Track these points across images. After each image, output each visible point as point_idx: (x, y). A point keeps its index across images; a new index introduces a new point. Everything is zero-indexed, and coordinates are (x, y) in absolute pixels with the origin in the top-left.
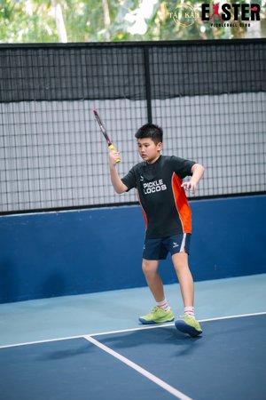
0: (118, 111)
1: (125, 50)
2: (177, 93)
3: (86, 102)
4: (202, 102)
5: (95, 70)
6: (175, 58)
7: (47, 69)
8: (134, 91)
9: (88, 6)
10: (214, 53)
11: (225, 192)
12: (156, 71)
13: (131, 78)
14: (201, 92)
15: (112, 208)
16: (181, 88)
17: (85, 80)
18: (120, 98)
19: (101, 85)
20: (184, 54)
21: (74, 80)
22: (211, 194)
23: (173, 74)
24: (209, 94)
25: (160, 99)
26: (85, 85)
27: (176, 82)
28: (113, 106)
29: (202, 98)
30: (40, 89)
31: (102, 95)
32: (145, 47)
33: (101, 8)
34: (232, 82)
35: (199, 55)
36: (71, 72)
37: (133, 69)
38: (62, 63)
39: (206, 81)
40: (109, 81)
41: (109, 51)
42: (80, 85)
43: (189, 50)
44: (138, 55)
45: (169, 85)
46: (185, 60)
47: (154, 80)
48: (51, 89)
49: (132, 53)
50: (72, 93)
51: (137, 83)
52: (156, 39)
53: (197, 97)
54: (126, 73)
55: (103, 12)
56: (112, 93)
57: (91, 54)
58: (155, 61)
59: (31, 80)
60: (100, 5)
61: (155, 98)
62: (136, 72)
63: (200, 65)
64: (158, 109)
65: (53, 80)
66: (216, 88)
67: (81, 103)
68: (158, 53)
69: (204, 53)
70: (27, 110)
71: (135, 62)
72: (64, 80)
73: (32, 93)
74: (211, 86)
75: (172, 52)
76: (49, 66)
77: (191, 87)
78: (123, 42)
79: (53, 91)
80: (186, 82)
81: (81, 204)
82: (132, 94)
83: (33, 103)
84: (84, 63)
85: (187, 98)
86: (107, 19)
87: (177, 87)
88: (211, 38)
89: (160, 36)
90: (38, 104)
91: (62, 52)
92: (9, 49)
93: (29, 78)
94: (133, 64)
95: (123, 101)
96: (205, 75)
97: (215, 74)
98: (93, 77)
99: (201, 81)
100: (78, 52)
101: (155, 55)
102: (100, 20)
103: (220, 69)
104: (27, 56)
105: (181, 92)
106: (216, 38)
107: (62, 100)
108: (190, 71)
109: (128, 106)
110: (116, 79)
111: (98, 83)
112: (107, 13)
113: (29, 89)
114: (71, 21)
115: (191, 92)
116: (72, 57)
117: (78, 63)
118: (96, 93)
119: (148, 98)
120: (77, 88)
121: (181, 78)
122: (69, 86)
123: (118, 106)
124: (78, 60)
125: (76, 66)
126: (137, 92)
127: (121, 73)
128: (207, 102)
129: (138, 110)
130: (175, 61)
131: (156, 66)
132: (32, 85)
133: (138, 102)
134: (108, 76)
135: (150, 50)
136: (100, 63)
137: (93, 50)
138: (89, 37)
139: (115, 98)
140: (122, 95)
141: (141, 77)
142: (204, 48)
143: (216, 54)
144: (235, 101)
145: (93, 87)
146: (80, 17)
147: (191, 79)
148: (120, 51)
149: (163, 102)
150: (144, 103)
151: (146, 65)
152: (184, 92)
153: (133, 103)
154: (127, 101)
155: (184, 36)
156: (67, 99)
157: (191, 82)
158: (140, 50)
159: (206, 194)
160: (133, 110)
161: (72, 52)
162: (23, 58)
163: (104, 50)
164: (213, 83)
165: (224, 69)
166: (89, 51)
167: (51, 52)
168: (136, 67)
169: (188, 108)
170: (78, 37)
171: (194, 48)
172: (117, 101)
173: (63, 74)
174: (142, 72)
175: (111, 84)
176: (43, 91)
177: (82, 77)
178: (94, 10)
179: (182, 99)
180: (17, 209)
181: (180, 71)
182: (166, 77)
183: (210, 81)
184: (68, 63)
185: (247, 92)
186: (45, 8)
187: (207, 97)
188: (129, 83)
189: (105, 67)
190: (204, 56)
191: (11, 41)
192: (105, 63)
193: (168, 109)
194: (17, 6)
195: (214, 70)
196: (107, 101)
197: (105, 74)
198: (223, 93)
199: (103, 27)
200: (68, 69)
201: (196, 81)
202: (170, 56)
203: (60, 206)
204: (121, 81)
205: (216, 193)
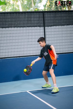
0: (36, 30)
1: (38, 13)
2: (52, 25)
3: (27, 28)
4: (59, 28)
5: (30, 19)
6: (52, 15)
7: (16, 19)
8: (40, 24)
9: (28, 2)
10: (62, 14)
11: (65, 52)
12: (46, 19)
13: (40, 21)
14: (59, 25)
15: (34, 56)
16: (53, 24)
17: (27, 21)
18: (36, 26)
19: (31, 23)
20: (54, 15)
21: (24, 21)
22: (61, 53)
23: (51, 20)
24: (61, 25)
25: (47, 27)
26: (27, 23)
27: (52, 22)
28: (34, 29)
29: (59, 26)
30: (15, 24)
31: (31, 26)
32: (43, 12)
33: (31, 2)
34: (67, 22)
35: (58, 15)
36: (23, 19)
37: (40, 19)
38: (21, 17)
39: (60, 22)
40: (33, 22)
41: (34, 14)
42: (25, 23)
43: (56, 13)
44: (41, 15)
45: (50, 23)
46: (54, 16)
47: (46, 22)
48: (18, 24)
49: (40, 14)
50: (23, 25)
51: (41, 22)
52: (46, 10)
53: (58, 26)
54: (38, 20)
55: (32, 3)
56: (34, 25)
57: (29, 15)
58: (46, 16)
59: (12, 22)
60: (31, 1)
61: (46, 27)
62: (41, 19)
63: (59, 17)
64: (47, 29)
65: (18, 22)
66: (63, 24)
67: (26, 28)
68: (47, 14)
69: (60, 14)
70: (11, 30)
71: (41, 17)
72: (21, 22)
73: (12, 25)
74: (61, 23)
75: (51, 14)
76: (17, 18)
77: (56, 24)
78: (37, 11)
79: (18, 25)
80: (55, 22)
81: (26, 55)
82: (40, 25)
83: (13, 28)
84: (26, 17)
85: (55, 26)
86: (33, 5)
87: (52, 24)
88: (61, 10)
89: (47, 10)
90: (14, 28)
91: (20, 14)
92: (6, 13)
93: (11, 21)
94: (40, 17)
95: (37, 27)
96: (60, 20)
97: (63, 20)
98: (29, 21)
99: (59, 22)
100: (25, 14)
101: (46, 15)
102: (31, 5)
103: (64, 19)
104: (11, 15)
105: (53, 25)
106: (63, 10)
107: (21, 27)
108: (56, 19)
109: (39, 29)
110: (35, 21)
111: (30, 22)
112: (33, 3)
113: (12, 24)
114: (23, 6)
115: (56, 25)
116: (23, 15)
117: (25, 17)
118: (30, 25)
119: (44, 27)
120: (25, 24)
121: (53, 21)
122: (23, 23)
123: (36, 29)
124: (25, 16)
125: (24, 18)
126: (41, 25)
127: (37, 20)
128: (60, 28)
129: (42, 30)
130: (52, 16)
131: (46, 18)
132: (12, 23)
133: (41, 28)
134: (33, 20)
135: (45, 13)
136: (31, 17)
137: (29, 13)
138: (28, 10)
139: (35, 27)
140: (37, 26)
141: (42, 21)
142: (60, 13)
143: (63, 15)
144: (68, 27)
145: (29, 24)
146: (26, 4)
147: (56, 21)
148: (36, 14)
149: (48, 27)
150: (43, 28)
151: (44, 17)
152: (54, 25)
153: (40, 28)
154: (39, 27)
155: (54, 9)
156: (22, 27)
157: (56, 22)
158: (42, 13)
159: (60, 53)
160: (40, 30)
161: (23, 14)
162: (10, 16)
163: (32, 14)
164: (62, 22)
165: (65, 19)
166: (28, 14)
167: (18, 14)
168: (41, 18)
169: (55, 29)
170: (25, 10)
171: (57, 13)
172: (36, 27)
173: (21, 20)
174: (42, 19)
175: (34, 23)
176: (15, 25)
177: (26, 21)
178: (29, 3)
179: (54, 27)
180: (8, 57)
181: (53, 19)
182: (49, 21)
183: (61, 22)
184: (22, 17)
185: (71, 25)
186: (16, 2)
187: (60, 26)
188: (39, 22)
189: (32, 18)
190: (60, 15)
191: (6, 11)
192: (32, 17)
193: (50, 29)
194: (8, 1)
195: (62, 19)
196: (33, 27)
197: (32, 20)
198: (65, 25)
199: (32, 7)
200: (22, 19)
201: (57, 22)
202: (50, 15)
203: (20, 56)
204: (37, 22)
205: (63, 52)
